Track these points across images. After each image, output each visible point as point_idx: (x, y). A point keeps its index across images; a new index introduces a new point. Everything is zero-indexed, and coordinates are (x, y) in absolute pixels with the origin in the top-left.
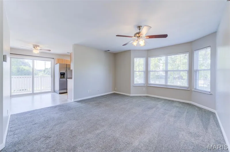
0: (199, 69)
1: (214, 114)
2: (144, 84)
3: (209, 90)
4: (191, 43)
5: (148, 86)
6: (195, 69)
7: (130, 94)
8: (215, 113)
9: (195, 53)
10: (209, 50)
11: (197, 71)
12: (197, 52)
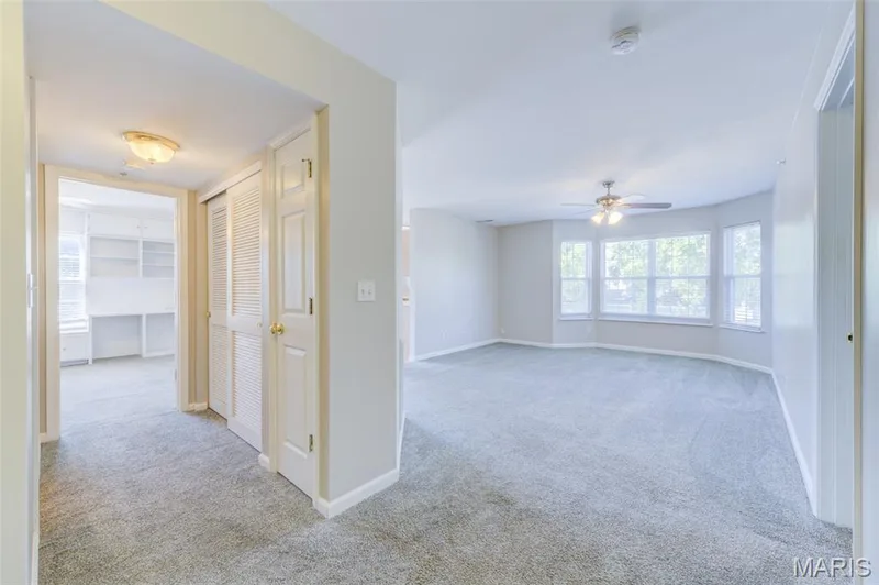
0: (735, 273)
1: (768, 377)
2: (589, 315)
3: (759, 324)
4: (716, 207)
5: (599, 322)
6: (725, 272)
7: (551, 342)
8: (770, 375)
9: (725, 234)
10: (757, 229)
11: (730, 278)
12: (729, 230)
